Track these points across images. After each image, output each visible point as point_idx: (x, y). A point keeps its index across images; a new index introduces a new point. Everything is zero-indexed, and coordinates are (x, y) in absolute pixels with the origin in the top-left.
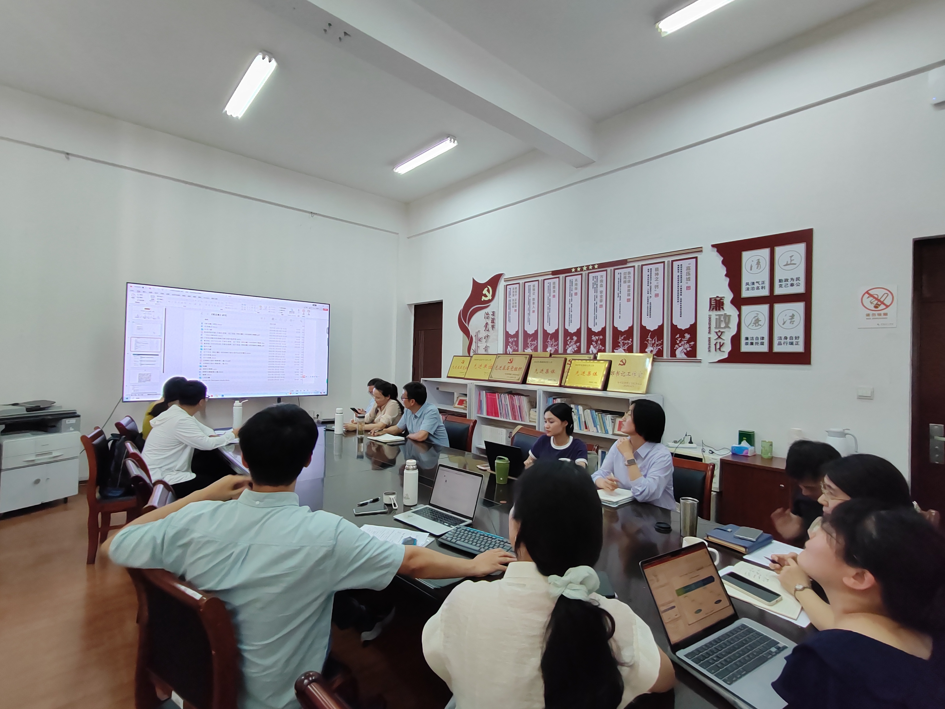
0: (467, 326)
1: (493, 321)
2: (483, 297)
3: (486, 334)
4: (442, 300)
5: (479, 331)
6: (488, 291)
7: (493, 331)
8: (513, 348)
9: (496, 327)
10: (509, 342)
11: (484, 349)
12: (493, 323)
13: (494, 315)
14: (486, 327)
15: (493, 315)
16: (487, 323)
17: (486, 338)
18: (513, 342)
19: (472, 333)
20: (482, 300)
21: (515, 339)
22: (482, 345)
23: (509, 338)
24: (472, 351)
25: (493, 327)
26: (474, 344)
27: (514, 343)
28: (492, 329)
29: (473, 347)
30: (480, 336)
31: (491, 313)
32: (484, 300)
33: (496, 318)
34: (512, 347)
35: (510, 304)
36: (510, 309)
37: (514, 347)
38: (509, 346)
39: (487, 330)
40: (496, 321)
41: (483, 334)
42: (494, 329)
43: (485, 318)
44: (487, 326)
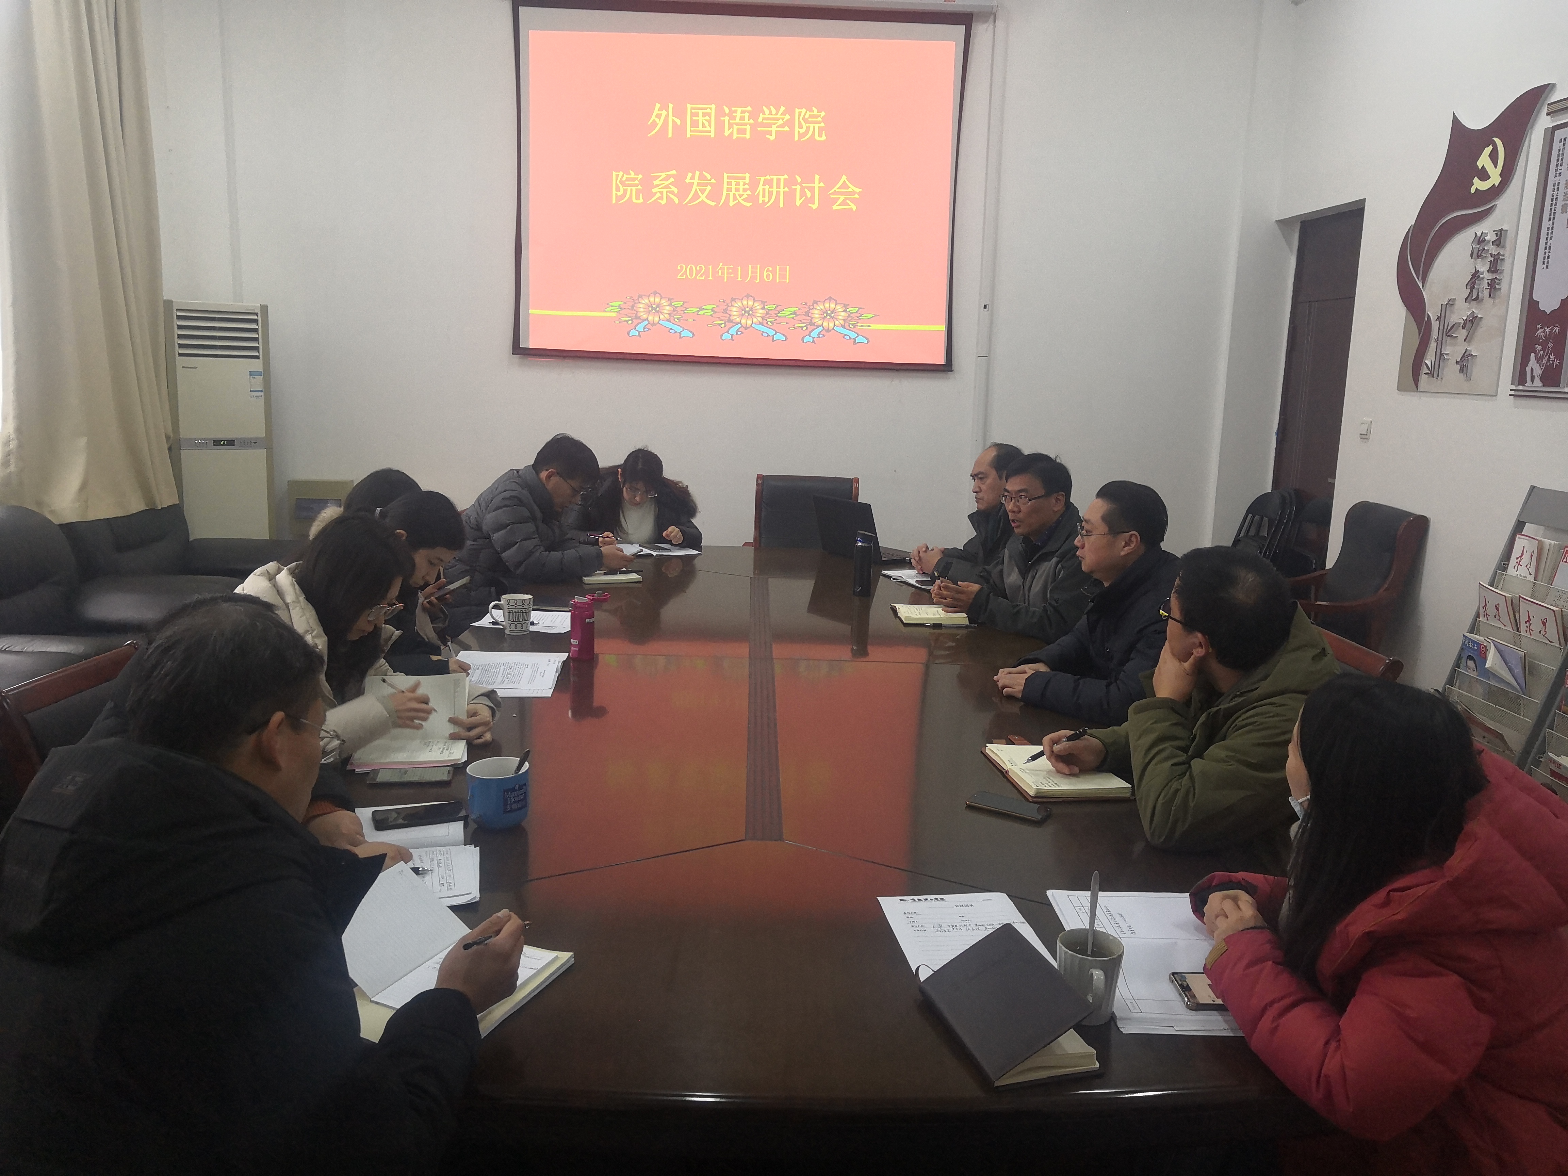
0: (1420, 285)
1: (1494, 268)
2: (1476, 180)
3: (1469, 313)
4: (1363, 201)
5: (1451, 303)
6: (1493, 156)
7: (1491, 301)
8: (1544, 362)
9: (1504, 286)
10: (1536, 340)
11: (1458, 363)
12: (1493, 272)
13: (1498, 246)
15: (1498, 243)
16: (1477, 272)
17: (1469, 325)
18: (1547, 338)
19: (1432, 311)
20: (1473, 190)
21: (1557, 329)
22: (1452, 349)
23: (1539, 326)
24: (1424, 371)
25: (1493, 286)
26: (1431, 348)
27: (1550, 345)
28: (1488, 290)
29: (1429, 357)
30: (1450, 320)
31: (1491, 237)
32: (1478, 191)
33: (1506, 253)
34: (1542, 358)
35: (1554, 199)
36: (1552, 218)
37: (1548, 360)
38: (1533, 355)
39: (1475, 296)
40: (1506, 267)
41: (1461, 313)
42: (1498, 293)
43: (1471, 256)
44: (1474, 283)
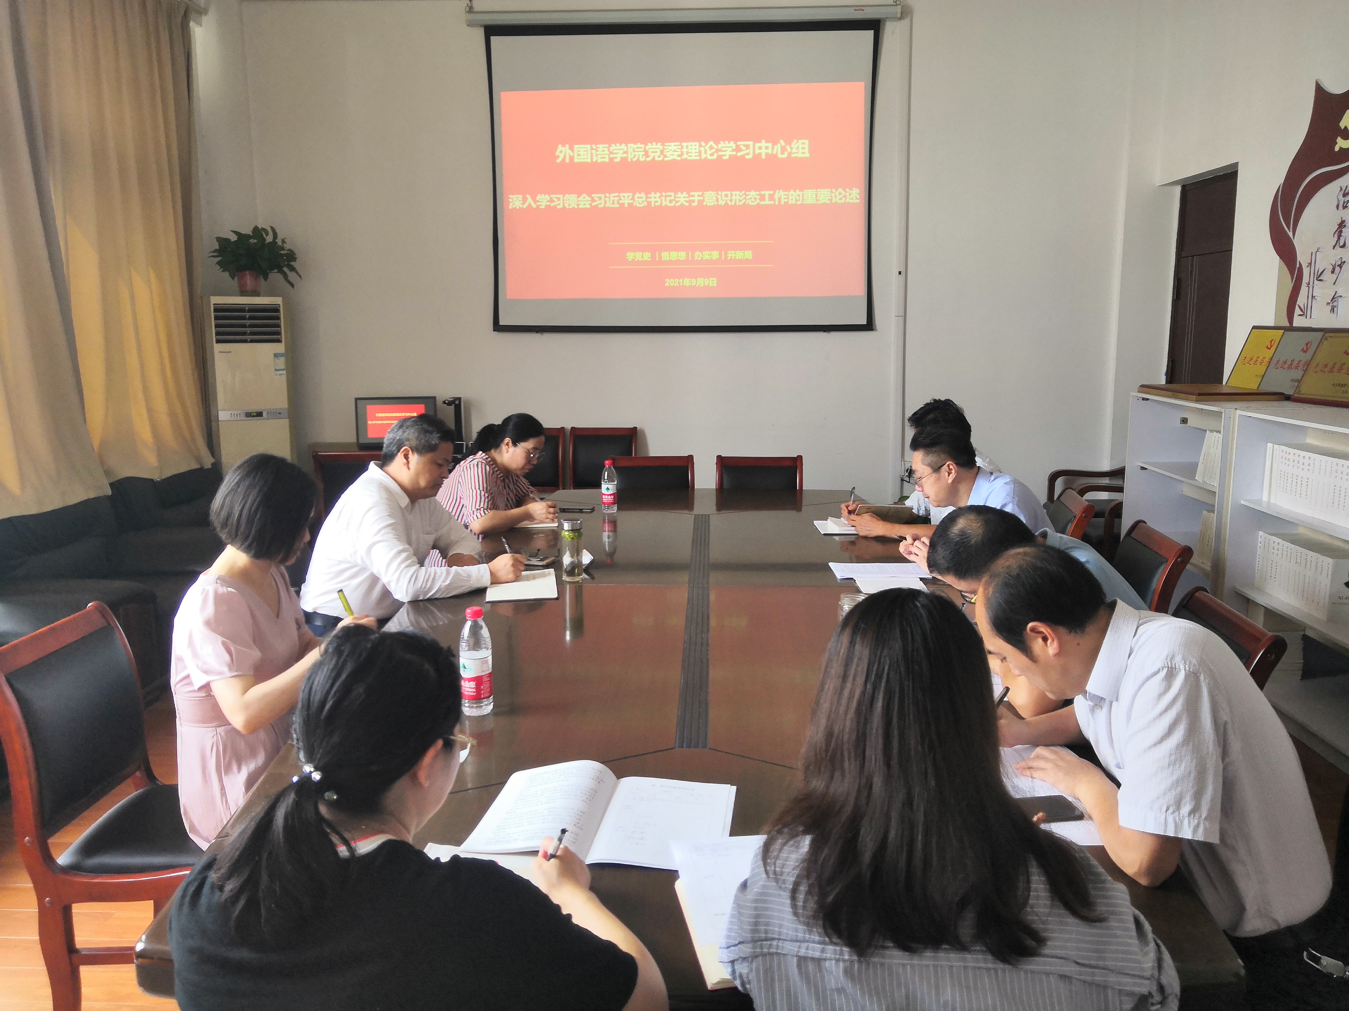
0: (1291, 234)
2: (1339, 140)
3: (1337, 258)
4: (1236, 165)
5: (1320, 250)
11: (1328, 304)
14: (1339, 236)
16: (1343, 222)
17: (1337, 269)
19: (1302, 258)
20: (1337, 149)
22: (1323, 292)
24: (1297, 311)
26: (1304, 289)
29: (1302, 300)
30: (1320, 266)
32: (1341, 148)
39: (1342, 244)
41: (1330, 258)
43: (1338, 207)
44: (1341, 232)
